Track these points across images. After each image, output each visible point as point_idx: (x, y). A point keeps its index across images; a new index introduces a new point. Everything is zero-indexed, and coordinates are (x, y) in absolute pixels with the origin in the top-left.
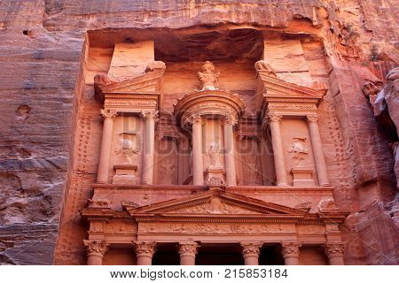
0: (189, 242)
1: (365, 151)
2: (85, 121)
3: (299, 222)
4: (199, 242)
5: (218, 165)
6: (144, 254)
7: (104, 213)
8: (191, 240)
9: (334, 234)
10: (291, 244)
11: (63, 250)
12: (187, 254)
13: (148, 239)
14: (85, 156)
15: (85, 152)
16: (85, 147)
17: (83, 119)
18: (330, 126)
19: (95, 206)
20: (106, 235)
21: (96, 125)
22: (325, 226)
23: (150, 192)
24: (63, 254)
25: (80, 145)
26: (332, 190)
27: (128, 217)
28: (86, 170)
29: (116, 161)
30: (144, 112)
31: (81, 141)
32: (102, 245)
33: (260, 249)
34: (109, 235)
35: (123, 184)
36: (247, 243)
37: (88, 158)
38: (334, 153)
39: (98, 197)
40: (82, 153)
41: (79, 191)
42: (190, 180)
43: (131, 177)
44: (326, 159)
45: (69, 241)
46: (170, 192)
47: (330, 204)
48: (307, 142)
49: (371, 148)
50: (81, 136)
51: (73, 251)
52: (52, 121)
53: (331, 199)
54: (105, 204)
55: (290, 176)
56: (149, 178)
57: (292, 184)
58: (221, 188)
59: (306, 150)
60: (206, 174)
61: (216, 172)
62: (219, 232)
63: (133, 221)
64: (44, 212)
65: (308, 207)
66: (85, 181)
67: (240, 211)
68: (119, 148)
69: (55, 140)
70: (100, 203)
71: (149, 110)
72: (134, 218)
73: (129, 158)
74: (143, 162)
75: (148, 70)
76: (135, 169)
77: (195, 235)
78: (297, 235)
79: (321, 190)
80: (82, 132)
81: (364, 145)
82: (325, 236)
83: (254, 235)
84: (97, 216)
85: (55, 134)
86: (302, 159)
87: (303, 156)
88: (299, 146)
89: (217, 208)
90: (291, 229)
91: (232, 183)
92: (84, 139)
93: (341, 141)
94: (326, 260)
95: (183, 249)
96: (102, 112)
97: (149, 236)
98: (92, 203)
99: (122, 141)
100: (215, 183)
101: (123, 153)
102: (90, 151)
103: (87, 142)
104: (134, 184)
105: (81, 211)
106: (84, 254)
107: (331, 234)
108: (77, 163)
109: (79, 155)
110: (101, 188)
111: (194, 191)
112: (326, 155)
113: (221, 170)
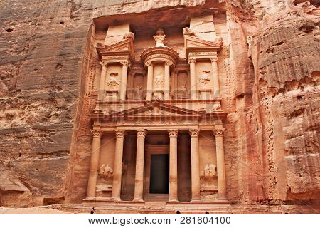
0: (141, 130)
2: (93, 68)
4: (146, 130)
6: (119, 136)
7: (100, 116)
8: (142, 128)
10: (194, 130)
12: (140, 136)
13: (121, 129)
14: (93, 87)
15: (93, 84)
16: (93, 82)
18: (225, 63)
19: (96, 112)
20: (101, 127)
21: (98, 70)
23: (123, 104)
25: (90, 81)
26: (220, 101)
27: (112, 118)
28: (93, 94)
29: (108, 89)
30: (121, 62)
32: (99, 132)
33: (178, 133)
34: (103, 127)
35: (110, 101)
36: (171, 130)
38: (225, 79)
39: (98, 108)
40: (91, 85)
41: (89, 105)
42: (145, 99)
43: (114, 97)
44: (220, 83)
45: (85, 130)
47: (218, 108)
48: (210, 74)
49: (243, 76)
50: (91, 76)
51: (87, 135)
52: (72, 71)
53: (219, 105)
54: (101, 111)
55: (199, 93)
56: (122, 98)
57: (199, 98)
58: (158, 101)
59: (209, 78)
60: (153, 94)
61: (158, 92)
62: (157, 124)
64: (68, 118)
65: (204, 110)
66: (93, 100)
67: (167, 113)
68: (109, 81)
69: (73, 81)
70: (98, 111)
71: (124, 60)
73: (114, 87)
74: (121, 89)
75: (124, 38)
76: (117, 93)
77: (145, 126)
78: (198, 125)
79: (214, 101)
80: (92, 74)
81: (240, 74)
82: (214, 125)
83: (175, 125)
84: (97, 118)
85: (74, 78)
86: (206, 83)
88: (205, 76)
89: (156, 112)
90: (195, 122)
91: (167, 98)
92: (92, 78)
94: (214, 138)
95: (138, 133)
96: (101, 63)
97: (122, 127)
98: (94, 111)
99: (111, 78)
100: (155, 99)
101: (111, 84)
102: (95, 84)
103: (94, 80)
104: (116, 101)
105: (89, 115)
106: (92, 137)
107: (216, 125)
108: (88, 91)
109: (90, 87)
110: (99, 103)
111: (145, 103)
112: (221, 80)
113: (161, 91)
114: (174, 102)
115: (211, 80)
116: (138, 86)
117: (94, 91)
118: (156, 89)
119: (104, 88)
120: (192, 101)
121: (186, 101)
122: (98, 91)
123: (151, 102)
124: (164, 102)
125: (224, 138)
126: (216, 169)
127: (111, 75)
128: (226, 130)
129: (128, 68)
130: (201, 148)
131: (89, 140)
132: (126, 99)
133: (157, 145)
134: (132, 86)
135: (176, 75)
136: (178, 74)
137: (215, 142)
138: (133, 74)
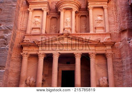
1: (124, 19)
2: (23, 13)
3: (96, 46)
4: (59, 53)
5: (69, 26)
6: (40, 57)
7: (27, 44)
8: (57, 52)
9: (109, 50)
10: (92, 53)
11: (15, 56)
12: (55, 57)
13: (42, 52)
14: (23, 25)
15: (23, 23)
16: (23, 22)
17: (23, 12)
18: (113, 10)
19: (25, 41)
20: (28, 51)
21: (27, 14)
22: (106, 47)
23: (44, 36)
24: (15, 58)
25: (21, 21)
26: (110, 34)
27: (35, 45)
28: (23, 30)
29: (33, 26)
30: (43, 8)
31: (22, 20)
32: (27, 54)
33: (81, 55)
34: (30, 51)
35: (34, 34)
36: (76, 53)
38: (113, 20)
39: (26, 38)
41: (20, 37)
42: (59, 32)
43: (37, 31)
44: (109, 23)
45: (17, 53)
47: (109, 39)
48: (103, 17)
49: (126, 18)
50: (22, 18)
51: (18, 57)
52: (9, 13)
53: (109, 37)
55: (95, 29)
56: (44, 32)
57: (95, 32)
58: (68, 34)
59: (102, 20)
60: (64, 29)
61: (68, 28)
64: (5, 44)
65: (99, 40)
66: (22, 33)
67: (74, 42)
68: (34, 21)
69: (9, 20)
70: (27, 41)
72: (37, 45)
73: (38, 25)
74: (42, 26)
76: (39, 28)
78: (95, 50)
79: (106, 34)
80: (22, 17)
81: (123, 17)
82: (106, 50)
83: (79, 50)
84: (25, 45)
85: (10, 18)
86: (100, 23)
88: (99, 18)
89: (66, 41)
90: (93, 48)
91: (73, 32)
92: (23, 19)
93: (116, 15)
94: (106, 59)
95: (54, 55)
96: (28, 9)
98: (24, 41)
99: (35, 19)
100: (65, 32)
101: (35, 23)
102: (25, 23)
103: (23, 20)
104: (38, 34)
105: (20, 43)
106: (21, 58)
107: (108, 50)
108: (20, 27)
109: (21, 25)
110: (27, 35)
111: (59, 35)
112: (110, 21)
113: (70, 28)
114: (78, 35)
115: (104, 21)
116: (54, 26)
117: (23, 27)
118: (66, 27)
119: (30, 25)
120: (90, 34)
121: (86, 34)
122: (26, 28)
123: (63, 34)
124: (71, 34)
125: (113, 59)
126: (108, 80)
127: (36, 17)
128: (114, 54)
129: (47, 13)
130: (96, 66)
131: (19, 60)
132: (46, 33)
133: (66, 64)
134: (49, 25)
135: (79, 18)
136: (80, 17)
137: (107, 62)
138: (50, 18)
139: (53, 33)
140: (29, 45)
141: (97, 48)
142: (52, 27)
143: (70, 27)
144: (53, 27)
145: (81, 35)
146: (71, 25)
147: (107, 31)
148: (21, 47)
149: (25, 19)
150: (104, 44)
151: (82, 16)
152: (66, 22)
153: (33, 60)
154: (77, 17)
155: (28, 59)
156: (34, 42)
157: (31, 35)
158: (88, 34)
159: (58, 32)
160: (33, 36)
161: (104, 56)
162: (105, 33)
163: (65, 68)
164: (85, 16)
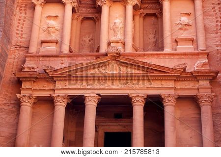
0: (91, 95)
2: (23, 9)
3: (177, 79)
4: (99, 95)
5: (119, 37)
6: (58, 103)
7: (31, 75)
8: (93, 93)
9: (205, 88)
10: (169, 96)
11: (5, 101)
12: (90, 103)
13: (62, 93)
14: (22, 34)
15: (22, 31)
16: (22, 28)
17: (21, 7)
18: (213, 1)
19: (26, 70)
20: (33, 90)
21: (31, 11)
22: (198, 81)
23: (65, 58)
24: (5, 104)
25: (18, 26)
26: (207, 54)
27: (49, 77)
28: (22, 45)
29: (43, 37)
31: (19, 23)
32: (30, 97)
33: (145, 99)
34: (36, 90)
35: (46, 53)
36: (135, 95)
37: (23, 36)
38: (214, 24)
40: (19, 32)
41: (16, 60)
42: (98, 50)
43: (52, 48)
44: (206, 29)
45: (9, 95)
46: (80, 58)
47: (204, 64)
48: (192, 17)
50: (19, 20)
51: (12, 102)
53: (206, 61)
54: (33, 68)
55: (175, 44)
56: (65, 50)
57: (176, 50)
58: (117, 54)
59: (191, 23)
60: (109, 44)
61: (117, 42)
62: (114, 87)
63: (52, 80)
65: (184, 67)
66: (21, 53)
67: (130, 71)
68: (46, 27)
70: (29, 68)
72: (52, 78)
73: (53, 34)
74: (62, 37)
76: (57, 42)
77: (97, 89)
78: (175, 89)
79: (198, 54)
80: (20, 17)
83: (141, 89)
84: (26, 77)
86: (186, 30)
87: (188, 27)
88: (185, 19)
89: (113, 69)
90: (171, 84)
91: (129, 49)
92: (21, 21)
94: (199, 108)
95: (87, 99)
97: (63, 91)
98: (24, 68)
99: (48, 21)
100: (112, 50)
101: (48, 30)
102: (25, 30)
103: (23, 24)
104: (55, 53)
105: (15, 74)
106: (18, 104)
107: (202, 88)
108: (15, 40)
109: (17, 34)
110: (31, 57)
111: (98, 57)
112: (207, 25)
113: (121, 40)
114: (139, 55)
115: (194, 25)
116: (87, 36)
117: (23, 40)
118: (113, 38)
119: (38, 35)
120: (165, 55)
121: (157, 55)
122: (29, 41)
123: (106, 55)
124: (124, 55)
125: (212, 108)
127: (49, 17)
129: (73, 8)
130: (178, 122)
131: (14, 109)
132: (70, 51)
133: (114, 119)
134: (78, 35)
135: (142, 19)
136: (144, 18)
137: (200, 114)
138: (80, 18)
139: (86, 51)
140: (35, 78)
141: (180, 85)
142: (84, 39)
143: (122, 38)
144: (87, 39)
145: (145, 57)
146: (125, 34)
147: (202, 47)
148: (19, 83)
149: (27, 23)
150: (195, 77)
151: (148, 15)
152: (112, 29)
153: (43, 110)
154: (137, 18)
155: (33, 108)
156: (45, 70)
157: (38, 57)
158: (160, 55)
159: (96, 50)
160: (44, 59)
161: (194, 101)
162: (196, 51)
163: (112, 127)
164: (154, 15)
